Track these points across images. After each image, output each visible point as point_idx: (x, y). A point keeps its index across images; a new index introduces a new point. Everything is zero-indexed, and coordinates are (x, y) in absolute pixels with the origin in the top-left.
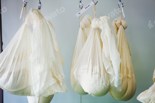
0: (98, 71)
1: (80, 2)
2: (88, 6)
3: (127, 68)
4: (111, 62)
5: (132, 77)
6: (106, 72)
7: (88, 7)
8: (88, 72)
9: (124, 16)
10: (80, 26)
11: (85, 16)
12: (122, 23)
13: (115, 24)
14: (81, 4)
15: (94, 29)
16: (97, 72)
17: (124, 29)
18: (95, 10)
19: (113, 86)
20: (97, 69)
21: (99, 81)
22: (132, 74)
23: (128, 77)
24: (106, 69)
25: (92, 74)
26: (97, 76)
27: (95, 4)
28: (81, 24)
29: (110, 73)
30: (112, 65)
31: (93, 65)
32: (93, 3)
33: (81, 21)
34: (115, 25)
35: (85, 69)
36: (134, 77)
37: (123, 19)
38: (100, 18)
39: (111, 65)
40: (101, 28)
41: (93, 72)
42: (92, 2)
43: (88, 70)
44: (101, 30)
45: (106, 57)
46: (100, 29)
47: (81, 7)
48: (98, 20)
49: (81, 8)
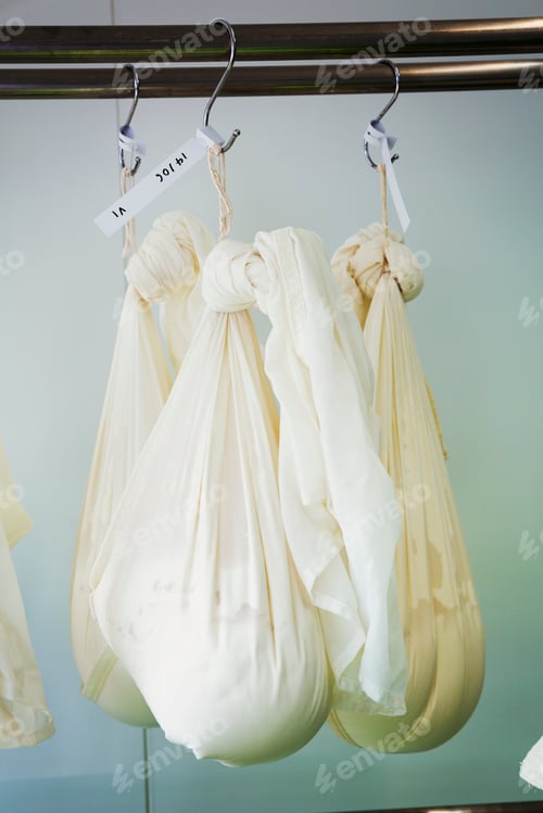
0: (254, 601)
1: (125, 130)
2: (179, 162)
3: (430, 548)
4: (337, 530)
5: (463, 599)
6: (306, 603)
7: (175, 165)
8: (185, 604)
9: (405, 221)
10: (126, 284)
11: (157, 223)
12: (392, 267)
13: (351, 270)
14: (126, 144)
15: (219, 313)
16: (245, 607)
17: (405, 301)
18: (223, 190)
19: (351, 689)
20: (243, 583)
21: (259, 667)
22: (459, 584)
23: (437, 607)
24: (309, 580)
25: (214, 620)
26: (250, 631)
27: (223, 151)
28: (131, 272)
29: (333, 604)
30: (343, 553)
31: (221, 556)
32: (211, 143)
33: (130, 255)
34: (346, 275)
35: (170, 587)
36: (473, 601)
37: (394, 240)
38: (257, 245)
39: (335, 551)
40: (267, 305)
41: (224, 610)
42: (200, 134)
43: (185, 590)
44: (266, 318)
45: (306, 501)
46: (258, 310)
47: (130, 165)
48: (245, 259)
49: (133, 172)
